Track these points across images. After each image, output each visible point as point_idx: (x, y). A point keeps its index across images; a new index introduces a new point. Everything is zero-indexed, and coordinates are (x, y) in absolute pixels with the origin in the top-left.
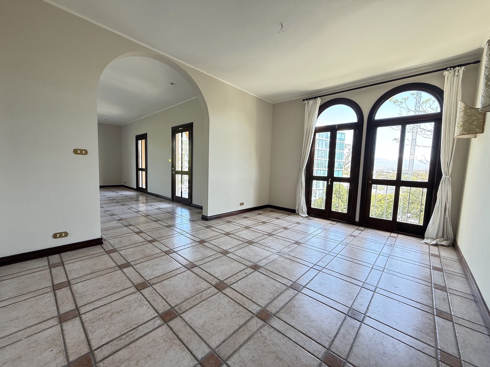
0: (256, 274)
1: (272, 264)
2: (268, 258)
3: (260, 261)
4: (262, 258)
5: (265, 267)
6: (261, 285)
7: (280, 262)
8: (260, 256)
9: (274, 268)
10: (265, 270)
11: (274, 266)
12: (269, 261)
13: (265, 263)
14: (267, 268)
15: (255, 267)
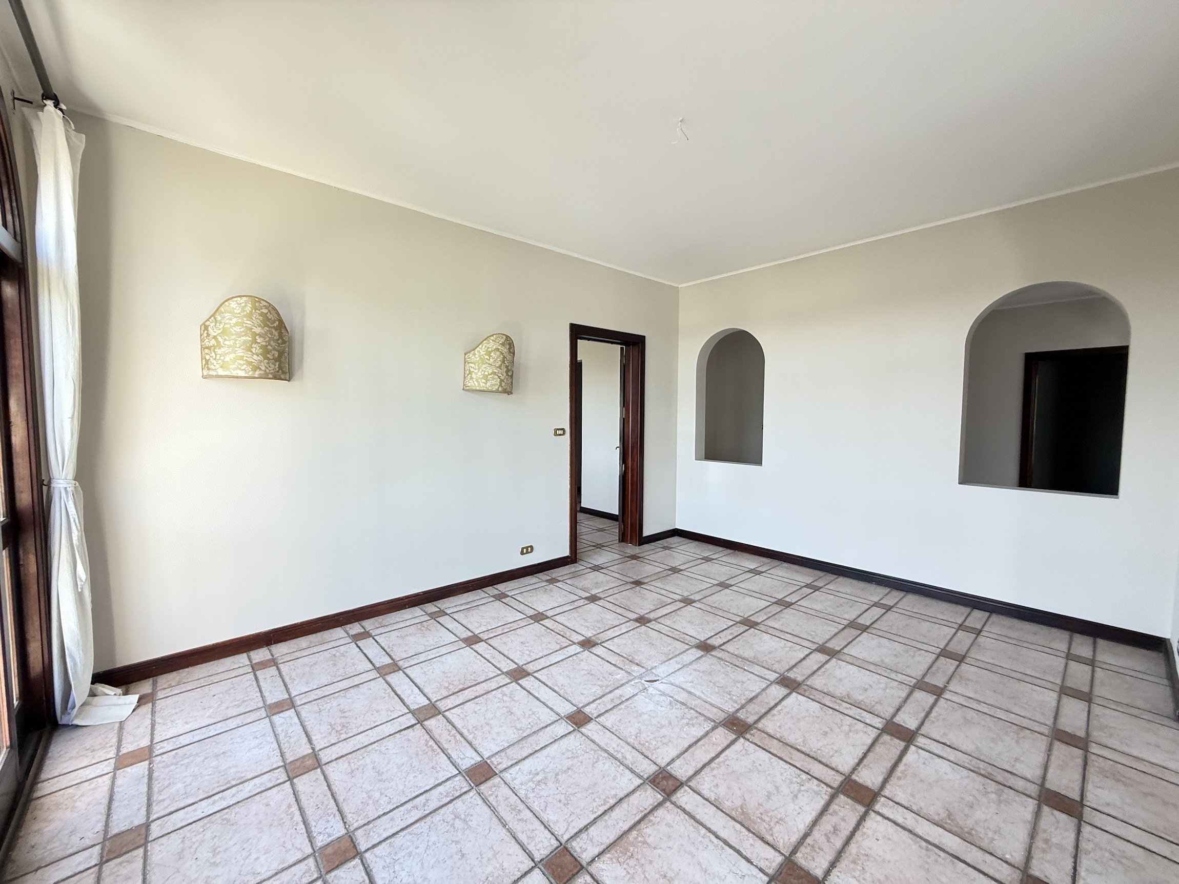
0: (702, 636)
1: (673, 653)
2: (680, 666)
3: (698, 658)
4: (694, 666)
5: (687, 647)
6: (693, 623)
7: (656, 655)
8: (699, 671)
9: (670, 644)
10: (686, 642)
11: (669, 648)
12: (678, 659)
13: (687, 654)
14: (683, 644)
15: (706, 647)
